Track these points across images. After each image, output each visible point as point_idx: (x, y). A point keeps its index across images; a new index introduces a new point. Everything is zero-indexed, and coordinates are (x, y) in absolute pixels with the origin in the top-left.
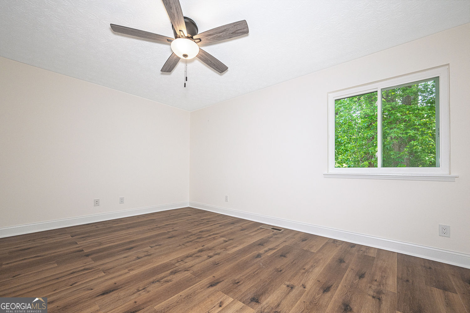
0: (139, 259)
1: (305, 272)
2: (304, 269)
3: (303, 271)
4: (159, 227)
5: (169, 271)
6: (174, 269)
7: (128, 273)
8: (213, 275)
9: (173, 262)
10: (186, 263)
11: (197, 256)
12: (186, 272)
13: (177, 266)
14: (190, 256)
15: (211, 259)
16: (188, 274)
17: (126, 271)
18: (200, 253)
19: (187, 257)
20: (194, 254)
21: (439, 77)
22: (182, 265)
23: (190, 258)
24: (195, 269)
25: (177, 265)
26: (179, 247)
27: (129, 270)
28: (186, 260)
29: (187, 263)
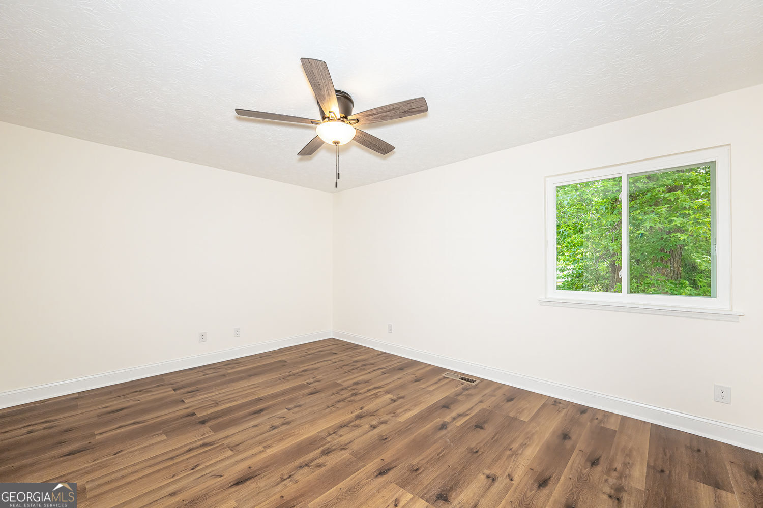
0: (274, 429)
1: (512, 455)
2: (511, 449)
3: (509, 452)
4: (294, 375)
5: (320, 450)
6: (326, 446)
7: (263, 451)
8: (382, 457)
9: (322, 435)
10: (341, 436)
11: (355, 426)
12: (343, 452)
13: (329, 442)
14: (346, 426)
15: (376, 431)
16: (346, 455)
17: (261, 448)
18: (358, 420)
19: (341, 427)
20: (350, 422)
21: (715, 161)
22: (335, 441)
23: (346, 429)
24: (355, 446)
25: (329, 439)
26: (328, 410)
27: (264, 447)
28: (341, 432)
29: (342, 438)
